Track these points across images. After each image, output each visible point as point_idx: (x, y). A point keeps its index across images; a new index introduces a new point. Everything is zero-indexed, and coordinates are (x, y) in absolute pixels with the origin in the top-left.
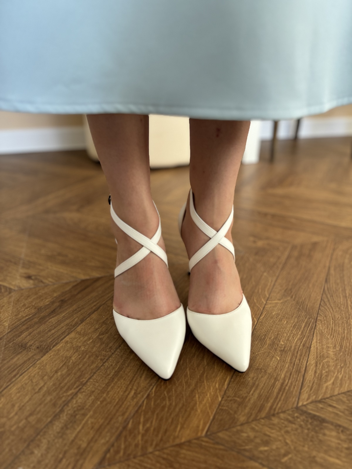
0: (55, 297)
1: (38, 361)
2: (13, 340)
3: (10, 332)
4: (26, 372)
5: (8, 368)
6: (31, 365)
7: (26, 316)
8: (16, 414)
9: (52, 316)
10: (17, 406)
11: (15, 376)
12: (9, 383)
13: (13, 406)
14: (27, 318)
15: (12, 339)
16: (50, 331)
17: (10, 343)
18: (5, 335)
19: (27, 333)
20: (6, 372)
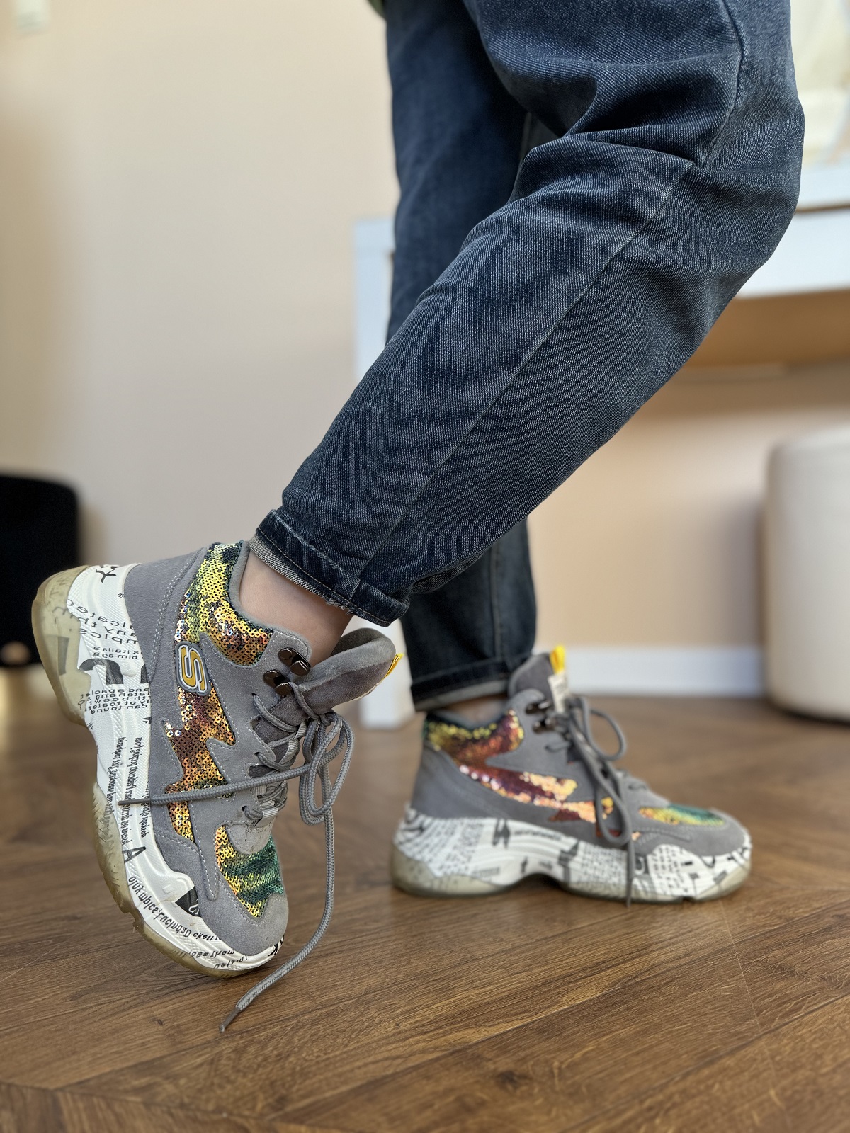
0: (818, 908)
1: (837, 999)
2: (756, 957)
3: (740, 943)
4: (820, 1012)
5: (771, 996)
6: (825, 1003)
7: (764, 926)
8: (834, 1071)
9: (828, 936)
10: (828, 1058)
11: (794, 1011)
12: (787, 1020)
13: (819, 1057)
14: (767, 929)
15: (753, 955)
16: (837, 958)
17: (750, 959)
18: (733, 945)
19: (782, 951)
20: (768, 1000)
